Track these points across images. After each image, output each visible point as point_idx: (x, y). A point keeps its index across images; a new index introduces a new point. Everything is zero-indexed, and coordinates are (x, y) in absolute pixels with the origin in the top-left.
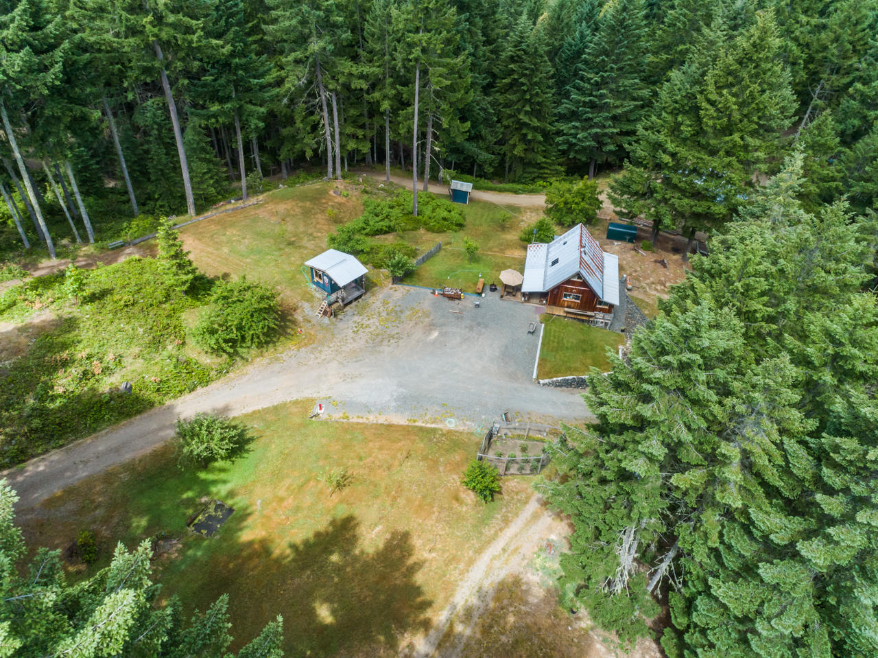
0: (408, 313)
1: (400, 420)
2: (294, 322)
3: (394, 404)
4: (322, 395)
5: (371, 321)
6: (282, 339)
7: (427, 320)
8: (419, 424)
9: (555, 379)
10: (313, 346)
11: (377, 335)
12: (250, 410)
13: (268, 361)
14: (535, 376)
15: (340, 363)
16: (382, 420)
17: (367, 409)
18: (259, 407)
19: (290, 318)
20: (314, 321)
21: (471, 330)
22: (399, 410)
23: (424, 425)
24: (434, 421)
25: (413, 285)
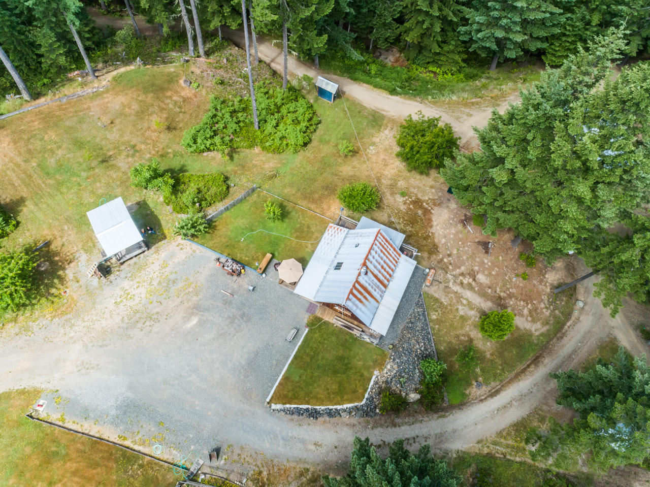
0: (180, 285)
1: (111, 434)
2: (62, 279)
3: (113, 412)
4: (51, 386)
5: (139, 290)
6: (43, 300)
7: (195, 298)
8: (128, 443)
9: (288, 406)
10: (68, 316)
11: (137, 312)
13: (17, 330)
14: (268, 400)
15: (85, 346)
16: (95, 431)
19: (61, 273)
20: (83, 281)
21: (232, 322)
22: (116, 422)
23: (131, 446)
24: (143, 443)
25: (202, 244)
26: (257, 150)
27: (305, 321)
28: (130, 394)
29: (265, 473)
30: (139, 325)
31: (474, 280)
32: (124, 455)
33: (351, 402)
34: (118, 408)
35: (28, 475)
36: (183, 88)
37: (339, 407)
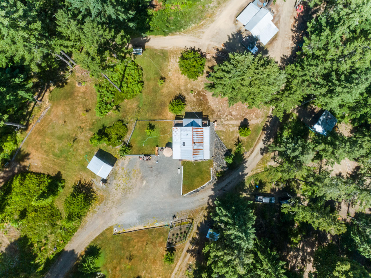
0: (132, 173)
1: (141, 227)
2: (93, 192)
3: (138, 221)
4: (114, 224)
5: (120, 181)
6: (93, 201)
7: (140, 175)
8: (147, 227)
9: (188, 193)
10: (104, 201)
11: (124, 189)
12: (94, 237)
13: (92, 213)
14: (182, 194)
15: (116, 207)
16: (136, 229)
17: (130, 226)
18: (97, 235)
19: (91, 190)
20: (100, 188)
21: (157, 177)
22: (140, 223)
23: (149, 227)
24: (152, 225)
25: (131, 154)
26: (126, 101)
27: (181, 164)
28: (139, 214)
29: (191, 215)
30: (128, 193)
31: (232, 115)
32: (148, 231)
33: (207, 181)
34: (138, 220)
35: (126, 248)
36: (79, 88)
37: (204, 185)
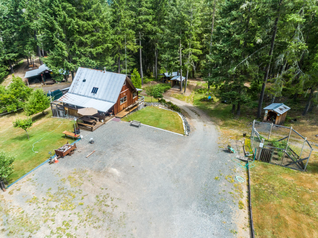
9: (185, 129)
25: (24, 174)
28: (194, 206)
30: (109, 210)
34: (211, 214)
